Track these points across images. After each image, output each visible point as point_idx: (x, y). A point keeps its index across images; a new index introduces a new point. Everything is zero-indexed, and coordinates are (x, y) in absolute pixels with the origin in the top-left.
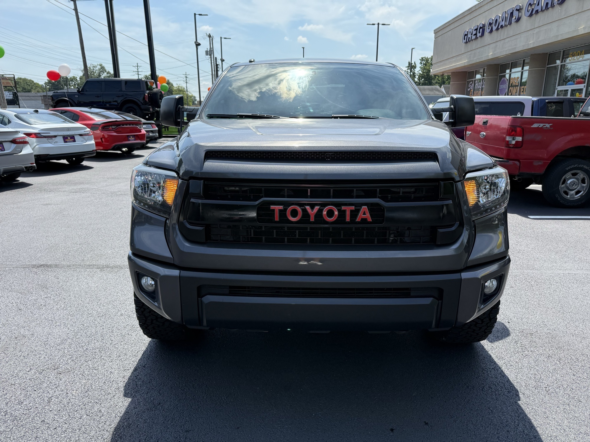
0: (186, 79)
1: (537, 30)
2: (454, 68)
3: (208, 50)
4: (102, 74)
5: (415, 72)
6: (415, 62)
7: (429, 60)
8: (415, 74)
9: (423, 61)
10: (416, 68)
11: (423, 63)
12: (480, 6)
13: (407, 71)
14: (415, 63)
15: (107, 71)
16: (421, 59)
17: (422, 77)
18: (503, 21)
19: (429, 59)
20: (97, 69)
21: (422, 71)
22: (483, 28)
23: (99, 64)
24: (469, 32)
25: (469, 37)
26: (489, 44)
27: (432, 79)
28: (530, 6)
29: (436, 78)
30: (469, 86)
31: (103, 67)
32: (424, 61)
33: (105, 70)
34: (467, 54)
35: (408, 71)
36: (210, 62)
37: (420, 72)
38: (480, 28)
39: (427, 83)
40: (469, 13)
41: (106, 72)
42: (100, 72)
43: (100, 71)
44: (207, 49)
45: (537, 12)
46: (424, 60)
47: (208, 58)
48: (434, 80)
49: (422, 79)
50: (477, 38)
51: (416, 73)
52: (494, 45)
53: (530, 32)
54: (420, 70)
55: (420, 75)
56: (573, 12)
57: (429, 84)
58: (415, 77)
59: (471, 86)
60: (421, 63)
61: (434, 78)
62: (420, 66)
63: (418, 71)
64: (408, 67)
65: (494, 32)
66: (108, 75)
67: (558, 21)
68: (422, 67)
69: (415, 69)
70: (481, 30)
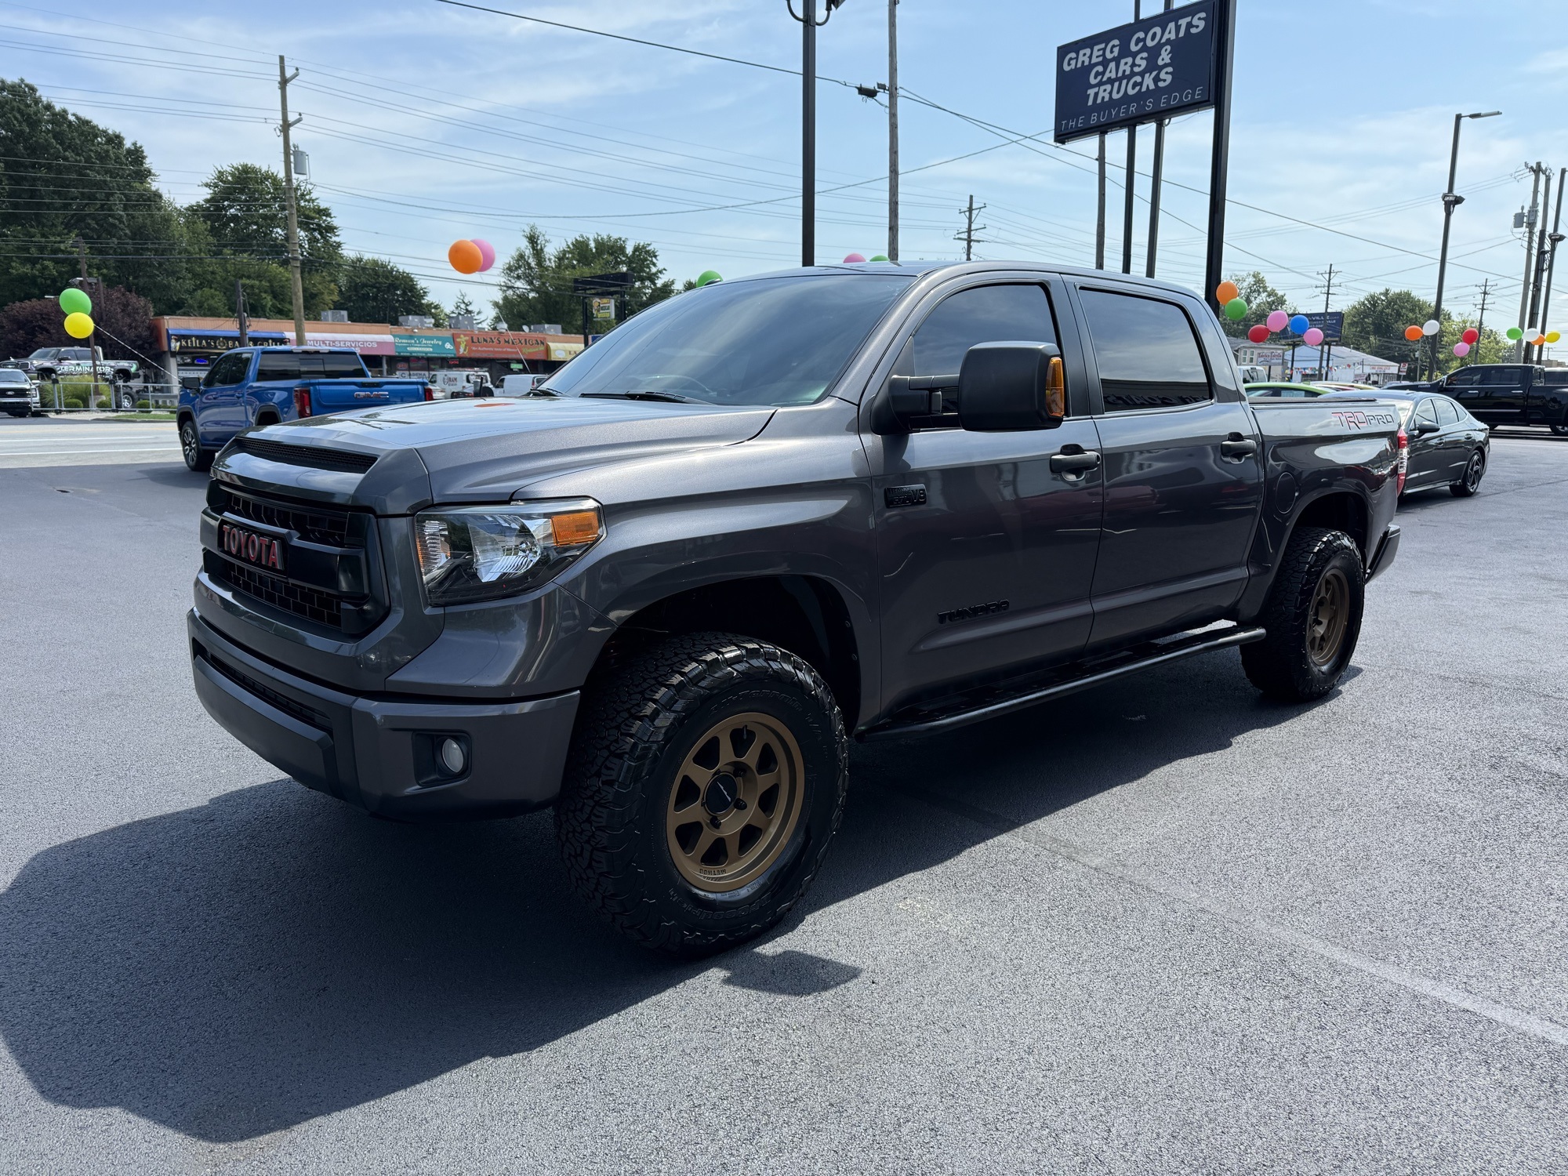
0: (1484, 300)
3: (1526, 211)
4: (1255, 298)
15: (1269, 289)
20: (1245, 284)
23: (1252, 273)
31: (1259, 280)
33: (1265, 288)
36: (1526, 244)
41: (1266, 291)
42: (1249, 293)
43: (1251, 290)
44: (1523, 208)
47: (1521, 236)
66: (1269, 300)
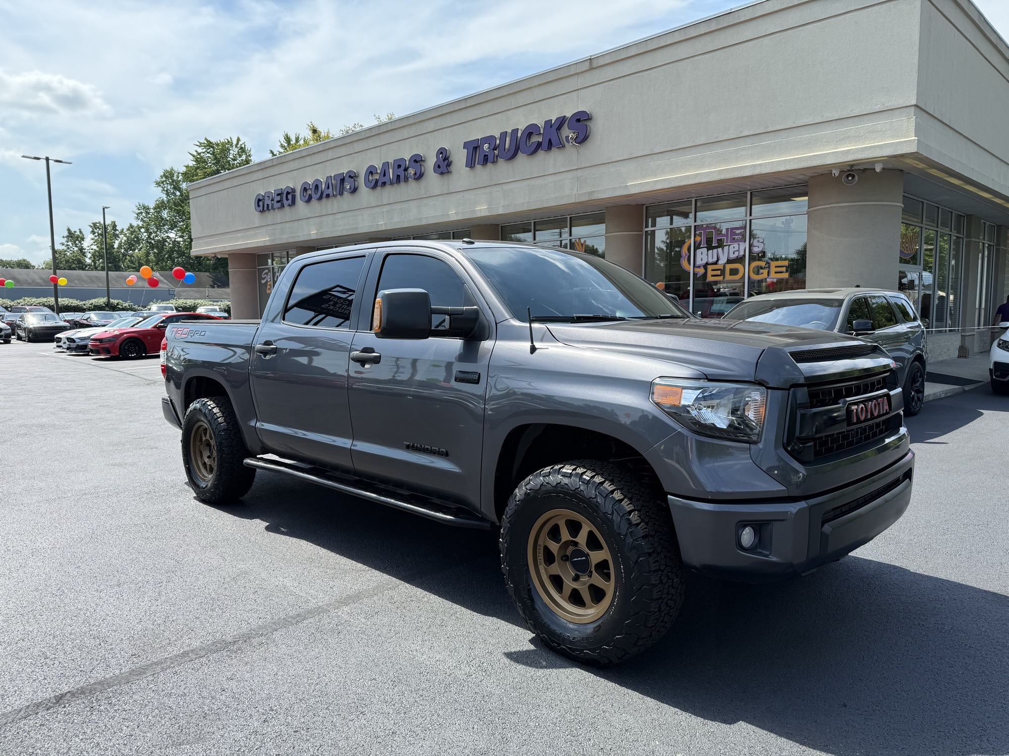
1: (385, 209)
2: (243, 247)
5: (82, 247)
6: (80, 230)
7: (109, 228)
8: (83, 251)
9: (96, 229)
10: (83, 240)
11: (98, 233)
12: (280, 162)
13: (66, 243)
14: (81, 232)
16: (92, 225)
17: (101, 257)
18: (328, 188)
19: (108, 225)
21: (98, 247)
22: (293, 194)
24: (266, 196)
25: (268, 205)
26: (307, 218)
27: (119, 260)
28: (370, 175)
29: (126, 259)
30: (263, 277)
32: (98, 230)
34: (266, 228)
35: (68, 244)
37: (95, 247)
38: (288, 193)
39: (111, 267)
40: (260, 168)
45: (384, 184)
46: (98, 228)
48: (123, 262)
49: (99, 260)
50: (283, 206)
51: (85, 249)
52: (317, 220)
53: (376, 209)
54: (92, 245)
55: (95, 252)
56: (437, 192)
57: (115, 269)
58: (85, 256)
59: (266, 275)
60: (92, 231)
61: (122, 259)
62: (92, 236)
63: (89, 245)
64: (67, 237)
65: (314, 201)
67: (417, 200)
68: (96, 238)
69: (82, 242)
70: (290, 197)
